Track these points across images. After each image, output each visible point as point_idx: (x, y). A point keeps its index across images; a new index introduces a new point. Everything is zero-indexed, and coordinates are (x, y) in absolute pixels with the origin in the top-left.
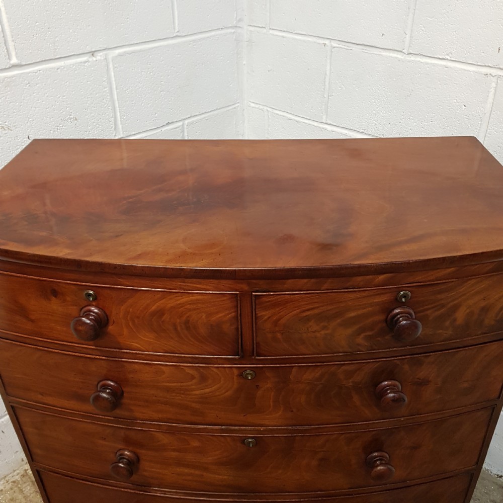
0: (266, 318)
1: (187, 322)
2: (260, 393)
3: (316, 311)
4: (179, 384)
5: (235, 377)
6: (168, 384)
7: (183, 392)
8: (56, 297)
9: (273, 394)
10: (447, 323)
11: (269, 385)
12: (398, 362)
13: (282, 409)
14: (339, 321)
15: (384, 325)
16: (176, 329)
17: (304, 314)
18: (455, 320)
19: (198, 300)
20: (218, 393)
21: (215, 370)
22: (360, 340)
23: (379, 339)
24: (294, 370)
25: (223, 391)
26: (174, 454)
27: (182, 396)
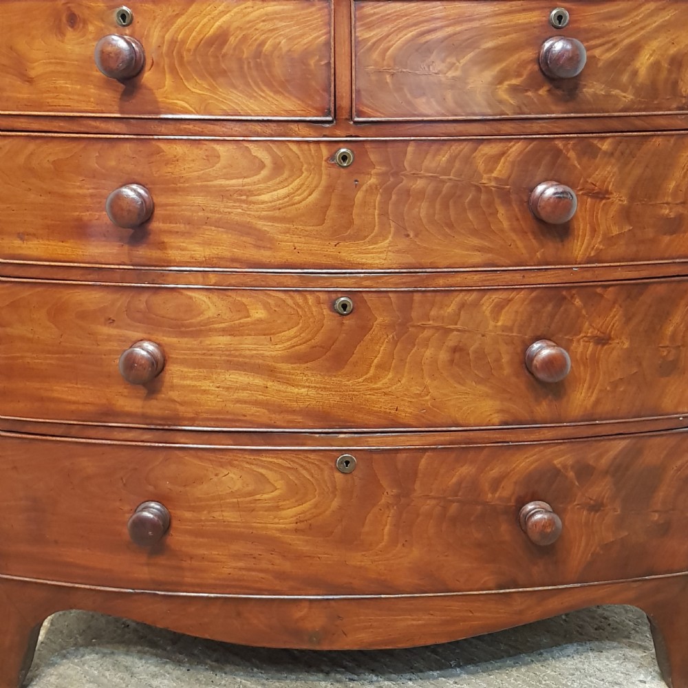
0: (370, 44)
1: (258, 54)
2: (359, 195)
3: (439, 35)
4: (240, 181)
5: (324, 163)
6: (223, 182)
7: (244, 197)
8: (72, 27)
9: (378, 198)
10: (625, 78)
11: (373, 180)
12: (560, 144)
13: (392, 230)
14: (472, 54)
15: (536, 67)
16: (241, 68)
17: (423, 40)
18: (635, 73)
19: (275, 13)
20: (297, 198)
21: (294, 147)
22: (502, 93)
23: (529, 94)
24: (410, 149)
25: (306, 194)
26: (222, 341)
27: (245, 206)
